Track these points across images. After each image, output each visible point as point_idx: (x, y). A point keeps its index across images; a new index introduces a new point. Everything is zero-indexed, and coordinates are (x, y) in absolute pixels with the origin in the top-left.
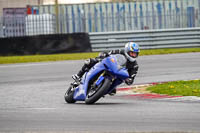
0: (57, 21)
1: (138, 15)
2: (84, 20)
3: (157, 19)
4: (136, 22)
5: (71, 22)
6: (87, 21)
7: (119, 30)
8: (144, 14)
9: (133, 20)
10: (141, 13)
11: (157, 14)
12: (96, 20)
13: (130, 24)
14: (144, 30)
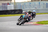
0: (15, 7)
1: (34, 5)
3: (39, 6)
4: (34, 7)
6: (22, 6)
7: (30, 8)
8: (36, 5)
10: (35, 5)
11: (39, 5)
12: (24, 6)
13: (32, 7)
14: (36, 9)
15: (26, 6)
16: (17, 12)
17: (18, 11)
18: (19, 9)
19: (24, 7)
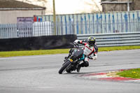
0: (54, 27)
1: (112, 22)
2: (73, 26)
3: (125, 25)
4: (110, 27)
5: (64, 27)
6: (75, 26)
7: (98, 32)
8: (116, 22)
9: (107, 26)
11: (124, 21)
12: (82, 24)
13: (106, 29)
14: (115, 33)
15: (86, 24)
16: (60, 43)
17: (64, 39)
18: (68, 34)
19: (82, 27)
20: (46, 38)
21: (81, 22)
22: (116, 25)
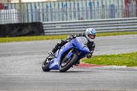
0: (20, 14)
1: (77, 10)
2: (39, 13)
3: (89, 12)
4: (75, 15)
5: (30, 15)
6: (41, 14)
7: (63, 20)
8: (80, 9)
9: (73, 14)
10: (78, 9)
11: (89, 9)
12: (47, 12)
13: (71, 16)
14: (80, 21)
16: (26, 31)
17: (30, 27)
18: (34, 21)
19: (47, 15)
20: (12, 26)
21: (47, 9)
22: (81, 13)
